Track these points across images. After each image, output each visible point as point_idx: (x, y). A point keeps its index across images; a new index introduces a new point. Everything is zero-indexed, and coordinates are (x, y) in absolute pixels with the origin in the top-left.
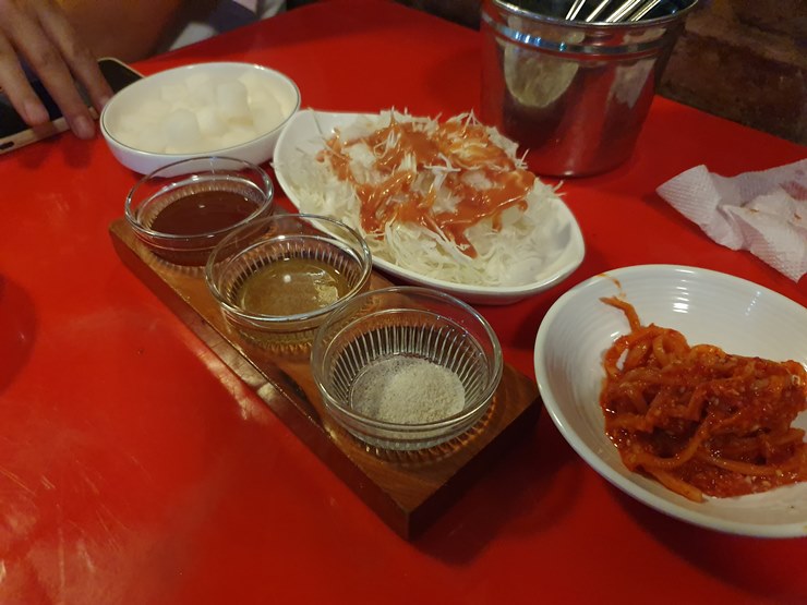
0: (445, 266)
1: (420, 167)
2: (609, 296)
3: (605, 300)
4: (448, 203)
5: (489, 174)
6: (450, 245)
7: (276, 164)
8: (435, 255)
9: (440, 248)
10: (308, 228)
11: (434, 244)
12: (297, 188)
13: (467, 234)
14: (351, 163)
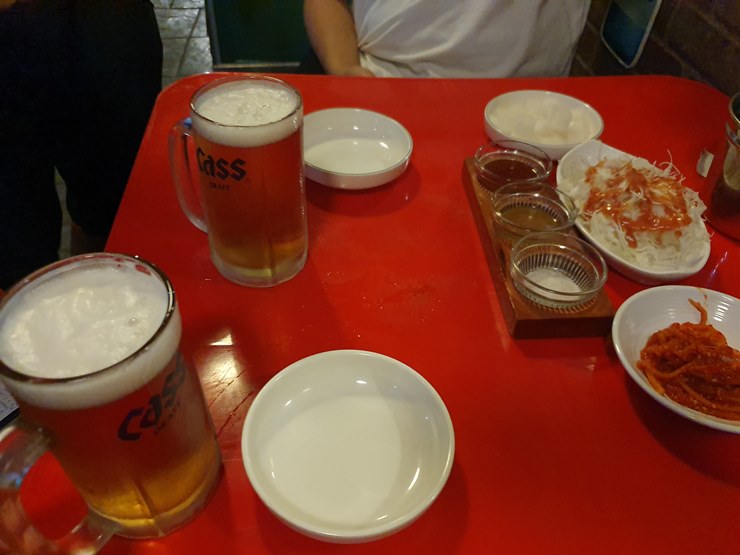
0: (614, 244)
1: (628, 190)
2: (696, 300)
3: (692, 302)
4: (634, 214)
5: (668, 210)
6: (622, 233)
7: (561, 162)
8: (611, 236)
9: (616, 234)
10: (556, 197)
11: (613, 230)
12: (564, 177)
13: (635, 234)
14: (597, 176)
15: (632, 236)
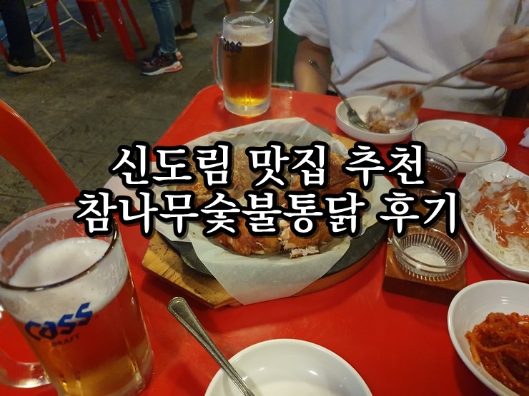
0: (487, 240)
1: (508, 201)
4: (509, 221)
6: (495, 233)
8: (486, 234)
9: (490, 232)
11: (489, 230)
14: (489, 188)
15: (504, 237)
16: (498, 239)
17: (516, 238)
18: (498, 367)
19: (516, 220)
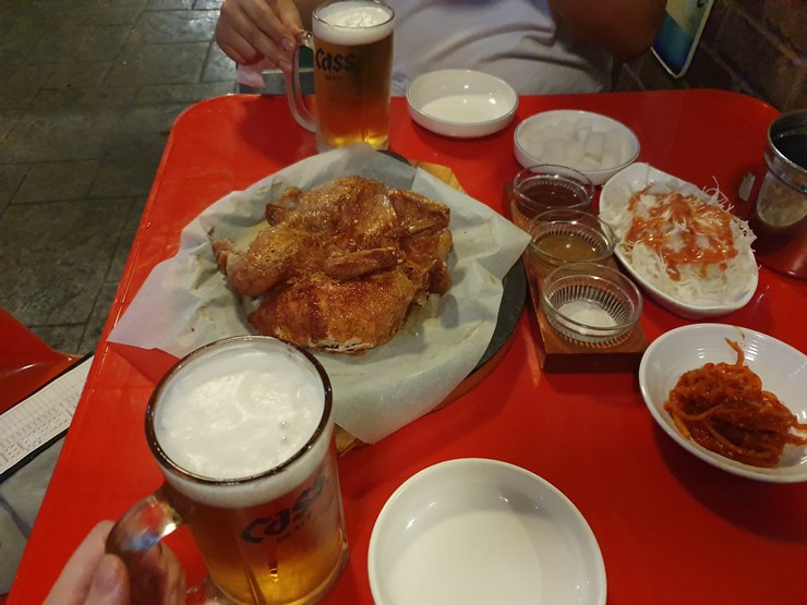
0: (656, 276)
1: (670, 220)
2: (733, 340)
3: (729, 342)
4: (677, 246)
5: (712, 241)
6: (664, 266)
8: (652, 268)
9: (657, 266)
13: (677, 266)
14: (640, 203)
15: (674, 268)
16: (669, 273)
17: (689, 266)
18: (711, 435)
19: (685, 242)
